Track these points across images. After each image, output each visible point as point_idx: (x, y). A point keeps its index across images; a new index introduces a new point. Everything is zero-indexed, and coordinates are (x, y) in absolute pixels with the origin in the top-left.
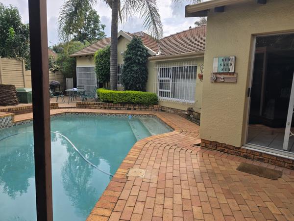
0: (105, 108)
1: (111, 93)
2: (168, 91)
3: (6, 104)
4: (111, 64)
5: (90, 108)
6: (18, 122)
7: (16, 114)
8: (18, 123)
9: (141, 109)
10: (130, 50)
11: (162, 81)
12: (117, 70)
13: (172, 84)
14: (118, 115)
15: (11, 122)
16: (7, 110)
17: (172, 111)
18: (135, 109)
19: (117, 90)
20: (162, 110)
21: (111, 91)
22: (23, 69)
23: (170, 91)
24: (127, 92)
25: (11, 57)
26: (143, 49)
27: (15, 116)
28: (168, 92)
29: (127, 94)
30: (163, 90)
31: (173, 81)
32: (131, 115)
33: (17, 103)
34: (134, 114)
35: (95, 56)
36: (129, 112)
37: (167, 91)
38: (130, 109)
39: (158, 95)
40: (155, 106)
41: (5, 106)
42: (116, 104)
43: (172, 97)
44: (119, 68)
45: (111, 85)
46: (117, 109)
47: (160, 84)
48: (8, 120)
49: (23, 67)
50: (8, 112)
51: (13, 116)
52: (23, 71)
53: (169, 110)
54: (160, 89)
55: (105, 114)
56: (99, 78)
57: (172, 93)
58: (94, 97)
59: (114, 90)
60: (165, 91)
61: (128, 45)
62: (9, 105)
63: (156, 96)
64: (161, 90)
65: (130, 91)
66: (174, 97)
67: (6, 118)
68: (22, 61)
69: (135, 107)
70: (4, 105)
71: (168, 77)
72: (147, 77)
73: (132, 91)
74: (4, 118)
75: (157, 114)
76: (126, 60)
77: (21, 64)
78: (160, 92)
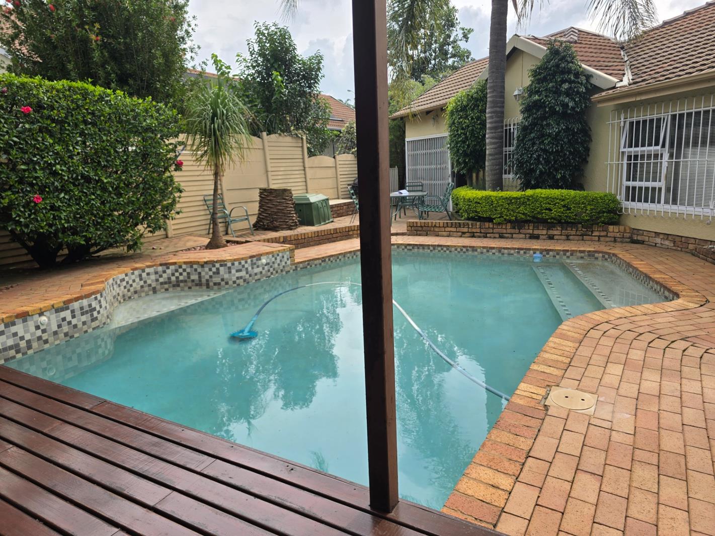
0: (473, 236)
1: (487, 198)
2: (656, 184)
3: (277, 227)
4: (488, 126)
5: (438, 236)
6: (301, 262)
7: (297, 248)
8: (301, 265)
9: (568, 236)
10: (540, 81)
11: (636, 157)
12: (504, 137)
13: (670, 164)
14: (506, 251)
15: (289, 262)
16: (282, 240)
17: (667, 243)
18: (551, 238)
19: (502, 190)
20: (635, 239)
21: (488, 193)
22: (303, 155)
23: (662, 184)
24: (529, 192)
25: (283, 131)
26: (577, 75)
27: (295, 251)
28: (654, 189)
29: (528, 198)
30: (637, 184)
31: (671, 156)
32: (541, 251)
33: (296, 226)
34: (548, 251)
35: (450, 108)
36: (536, 245)
37: (650, 184)
38: (537, 237)
39: (621, 197)
40: (611, 228)
41: (277, 231)
42: (499, 224)
43: (667, 202)
44: (509, 133)
45: (487, 179)
46: (501, 236)
47: (629, 165)
48: (285, 259)
49: (303, 151)
50: (284, 242)
51: (292, 251)
52: (303, 159)
53: (658, 240)
54: (628, 179)
55: (474, 249)
56: (456, 163)
57: (668, 190)
58: (446, 210)
59: (494, 190)
60: (644, 184)
61: (535, 71)
62: (283, 229)
63: (614, 201)
64: (631, 184)
65: (538, 191)
66: (675, 202)
67: (281, 255)
68: (302, 139)
69: (551, 232)
70: (275, 229)
71: (657, 144)
72: (587, 150)
73: (544, 191)
74: (278, 255)
75: (617, 251)
76: (528, 110)
77: (301, 145)
78: (628, 188)
